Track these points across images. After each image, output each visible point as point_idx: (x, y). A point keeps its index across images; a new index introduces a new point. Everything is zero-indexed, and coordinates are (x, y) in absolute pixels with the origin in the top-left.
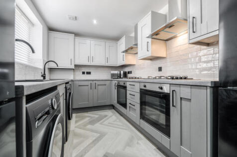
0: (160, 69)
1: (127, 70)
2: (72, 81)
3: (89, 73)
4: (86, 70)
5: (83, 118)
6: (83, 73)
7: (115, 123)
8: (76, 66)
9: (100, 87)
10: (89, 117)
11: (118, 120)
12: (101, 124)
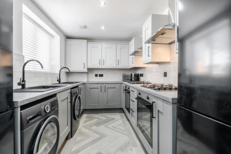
0: (165, 75)
1: (139, 72)
2: (84, 84)
3: (101, 76)
4: (99, 73)
5: (92, 118)
6: (96, 75)
7: (119, 127)
8: (89, 69)
9: (109, 90)
10: (97, 118)
11: (123, 125)
12: (105, 126)
